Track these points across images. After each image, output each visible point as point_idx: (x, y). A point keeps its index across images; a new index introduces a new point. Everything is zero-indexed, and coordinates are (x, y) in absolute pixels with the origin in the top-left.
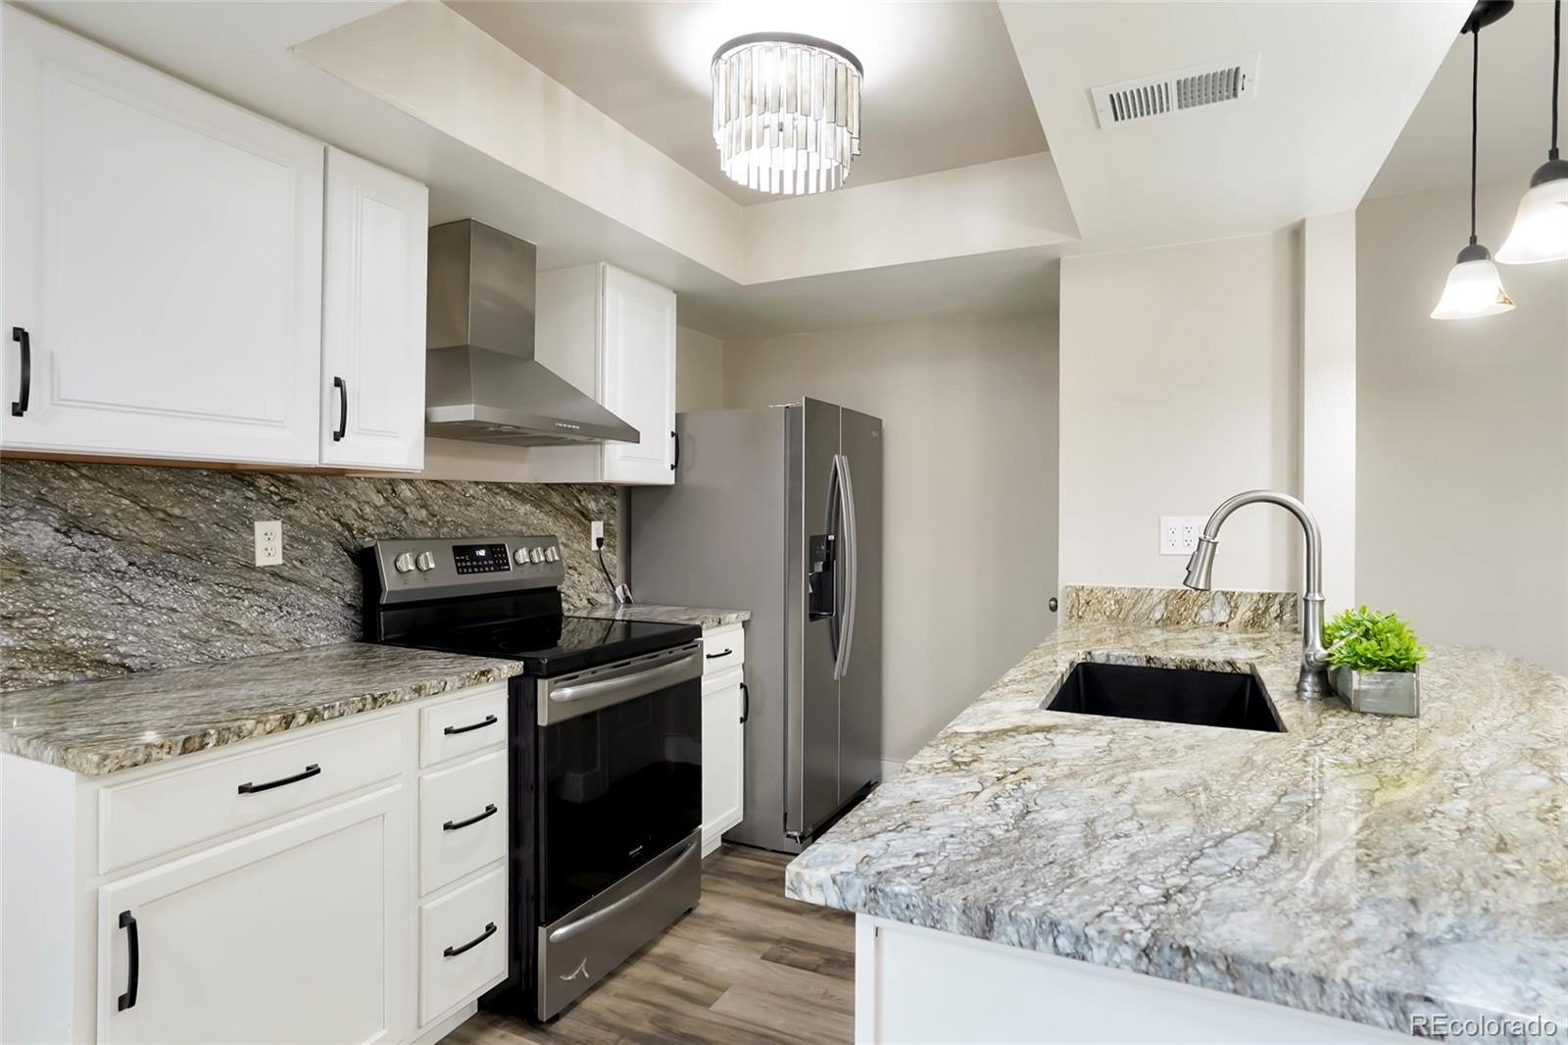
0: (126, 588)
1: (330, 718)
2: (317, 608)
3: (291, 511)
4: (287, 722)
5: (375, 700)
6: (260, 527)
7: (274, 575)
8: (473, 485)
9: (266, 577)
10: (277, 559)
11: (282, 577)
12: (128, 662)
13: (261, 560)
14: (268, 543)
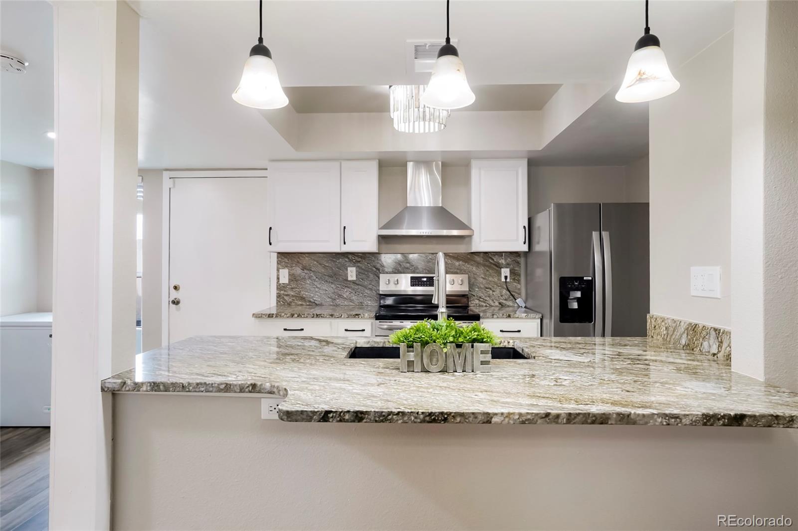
0: (316, 283)
2: (367, 294)
3: (359, 264)
6: (349, 269)
7: (353, 283)
8: (430, 255)
9: (351, 283)
10: (354, 278)
11: (356, 284)
12: (316, 302)
13: (350, 279)
14: (352, 273)
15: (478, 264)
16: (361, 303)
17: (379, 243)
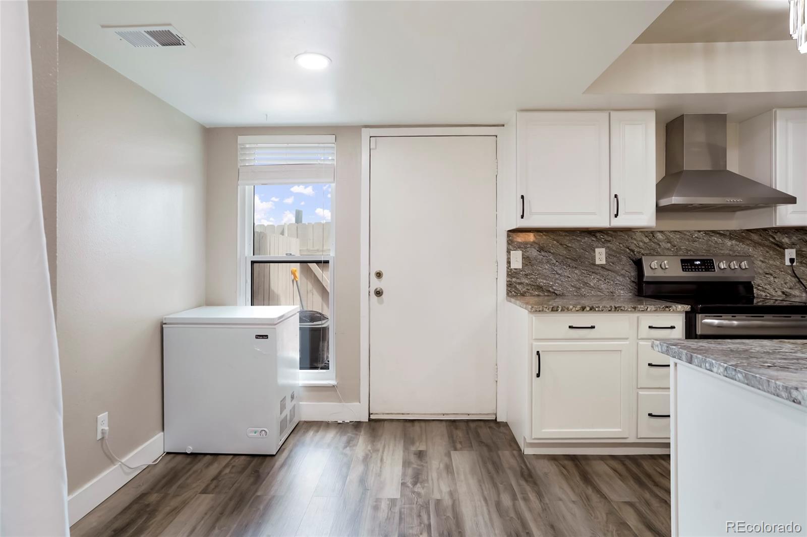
1: (598, 311)
2: (620, 281)
3: (609, 245)
4: (583, 309)
5: (616, 308)
6: (597, 250)
7: (602, 267)
8: (697, 232)
9: (600, 268)
10: (604, 262)
11: (606, 269)
12: (556, 292)
13: (598, 262)
14: (600, 256)
15: (756, 244)
16: (612, 292)
17: (658, 218)
